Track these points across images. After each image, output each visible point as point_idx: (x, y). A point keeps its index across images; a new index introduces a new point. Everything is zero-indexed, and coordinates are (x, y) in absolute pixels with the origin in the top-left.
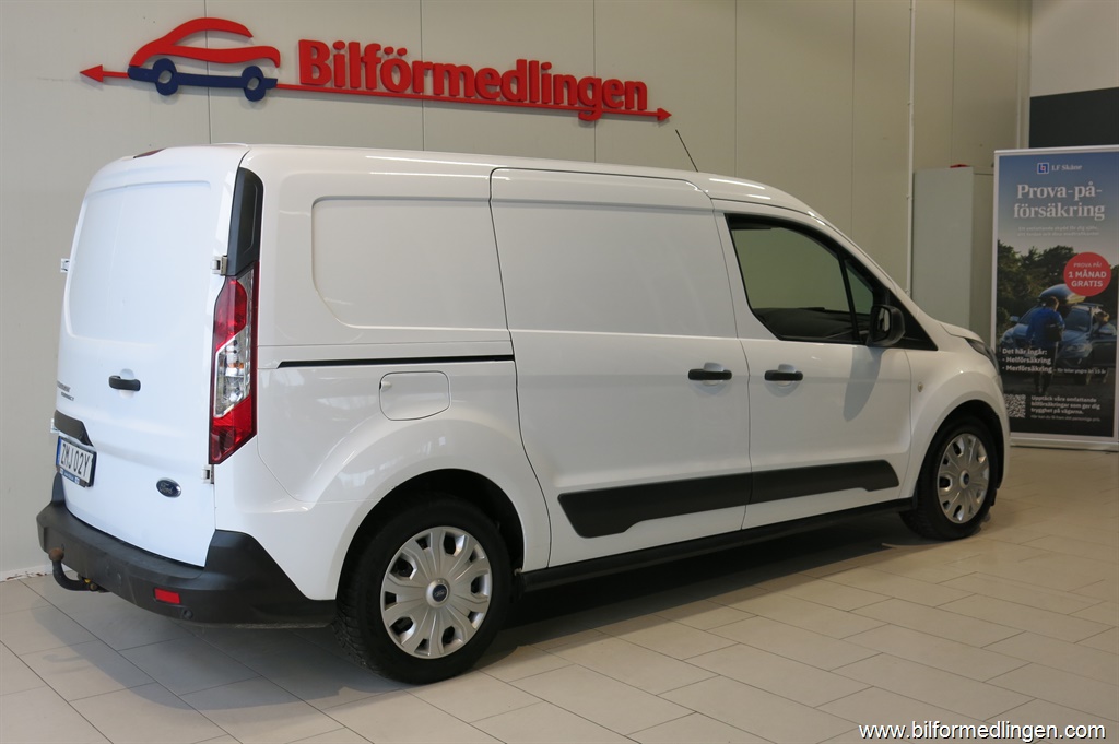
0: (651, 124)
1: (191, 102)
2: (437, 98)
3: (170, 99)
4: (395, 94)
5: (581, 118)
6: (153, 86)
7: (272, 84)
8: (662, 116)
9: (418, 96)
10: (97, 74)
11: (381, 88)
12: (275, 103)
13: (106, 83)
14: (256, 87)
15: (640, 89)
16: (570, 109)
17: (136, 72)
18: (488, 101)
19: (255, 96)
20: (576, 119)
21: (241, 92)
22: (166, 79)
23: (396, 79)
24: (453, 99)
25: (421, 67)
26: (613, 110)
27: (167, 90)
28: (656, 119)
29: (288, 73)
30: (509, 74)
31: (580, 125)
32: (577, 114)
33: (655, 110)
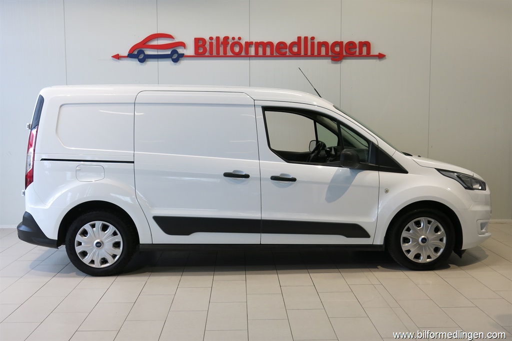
0: (375, 60)
1: (151, 64)
2: (257, 55)
3: (143, 64)
4: (237, 55)
5: (332, 60)
6: (137, 60)
7: (182, 56)
8: (381, 56)
9: (247, 56)
10: (117, 57)
11: (229, 53)
12: (183, 63)
13: (121, 60)
14: (176, 57)
15: (367, 44)
16: (327, 56)
17: (131, 55)
18: (282, 55)
19: (176, 61)
20: (330, 61)
21: (170, 59)
22: (141, 56)
23: (237, 49)
24: (264, 56)
25: (249, 44)
26: (352, 55)
27: (142, 61)
28: (378, 58)
29: (190, 50)
30: (293, 44)
31: (332, 63)
32: (330, 58)
33: (377, 54)
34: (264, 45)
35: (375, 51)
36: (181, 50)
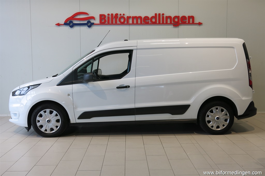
0: (196, 26)
1: (76, 28)
2: (133, 23)
3: (72, 28)
4: (123, 24)
5: (174, 26)
6: (69, 26)
7: (93, 24)
8: (200, 24)
9: (128, 24)
10: (58, 25)
11: (118, 22)
12: (94, 28)
13: (60, 26)
14: (90, 25)
15: (193, 17)
16: (171, 23)
17: (66, 24)
18: (147, 23)
19: (90, 27)
20: (173, 26)
21: (87, 26)
22: (71, 24)
23: (122, 20)
24: (137, 24)
25: (129, 18)
26: (184, 23)
27: (72, 27)
28: (198, 24)
29: (97, 21)
30: (152, 17)
31: (174, 28)
32: (172, 25)
33: (198, 22)
34: (137, 18)
35: (196, 21)
36: (92, 21)
